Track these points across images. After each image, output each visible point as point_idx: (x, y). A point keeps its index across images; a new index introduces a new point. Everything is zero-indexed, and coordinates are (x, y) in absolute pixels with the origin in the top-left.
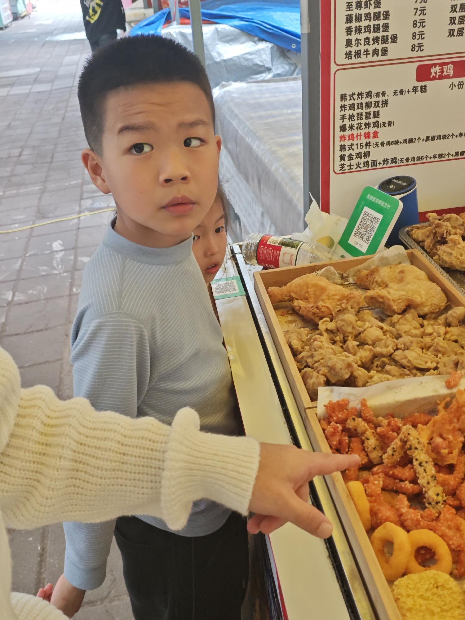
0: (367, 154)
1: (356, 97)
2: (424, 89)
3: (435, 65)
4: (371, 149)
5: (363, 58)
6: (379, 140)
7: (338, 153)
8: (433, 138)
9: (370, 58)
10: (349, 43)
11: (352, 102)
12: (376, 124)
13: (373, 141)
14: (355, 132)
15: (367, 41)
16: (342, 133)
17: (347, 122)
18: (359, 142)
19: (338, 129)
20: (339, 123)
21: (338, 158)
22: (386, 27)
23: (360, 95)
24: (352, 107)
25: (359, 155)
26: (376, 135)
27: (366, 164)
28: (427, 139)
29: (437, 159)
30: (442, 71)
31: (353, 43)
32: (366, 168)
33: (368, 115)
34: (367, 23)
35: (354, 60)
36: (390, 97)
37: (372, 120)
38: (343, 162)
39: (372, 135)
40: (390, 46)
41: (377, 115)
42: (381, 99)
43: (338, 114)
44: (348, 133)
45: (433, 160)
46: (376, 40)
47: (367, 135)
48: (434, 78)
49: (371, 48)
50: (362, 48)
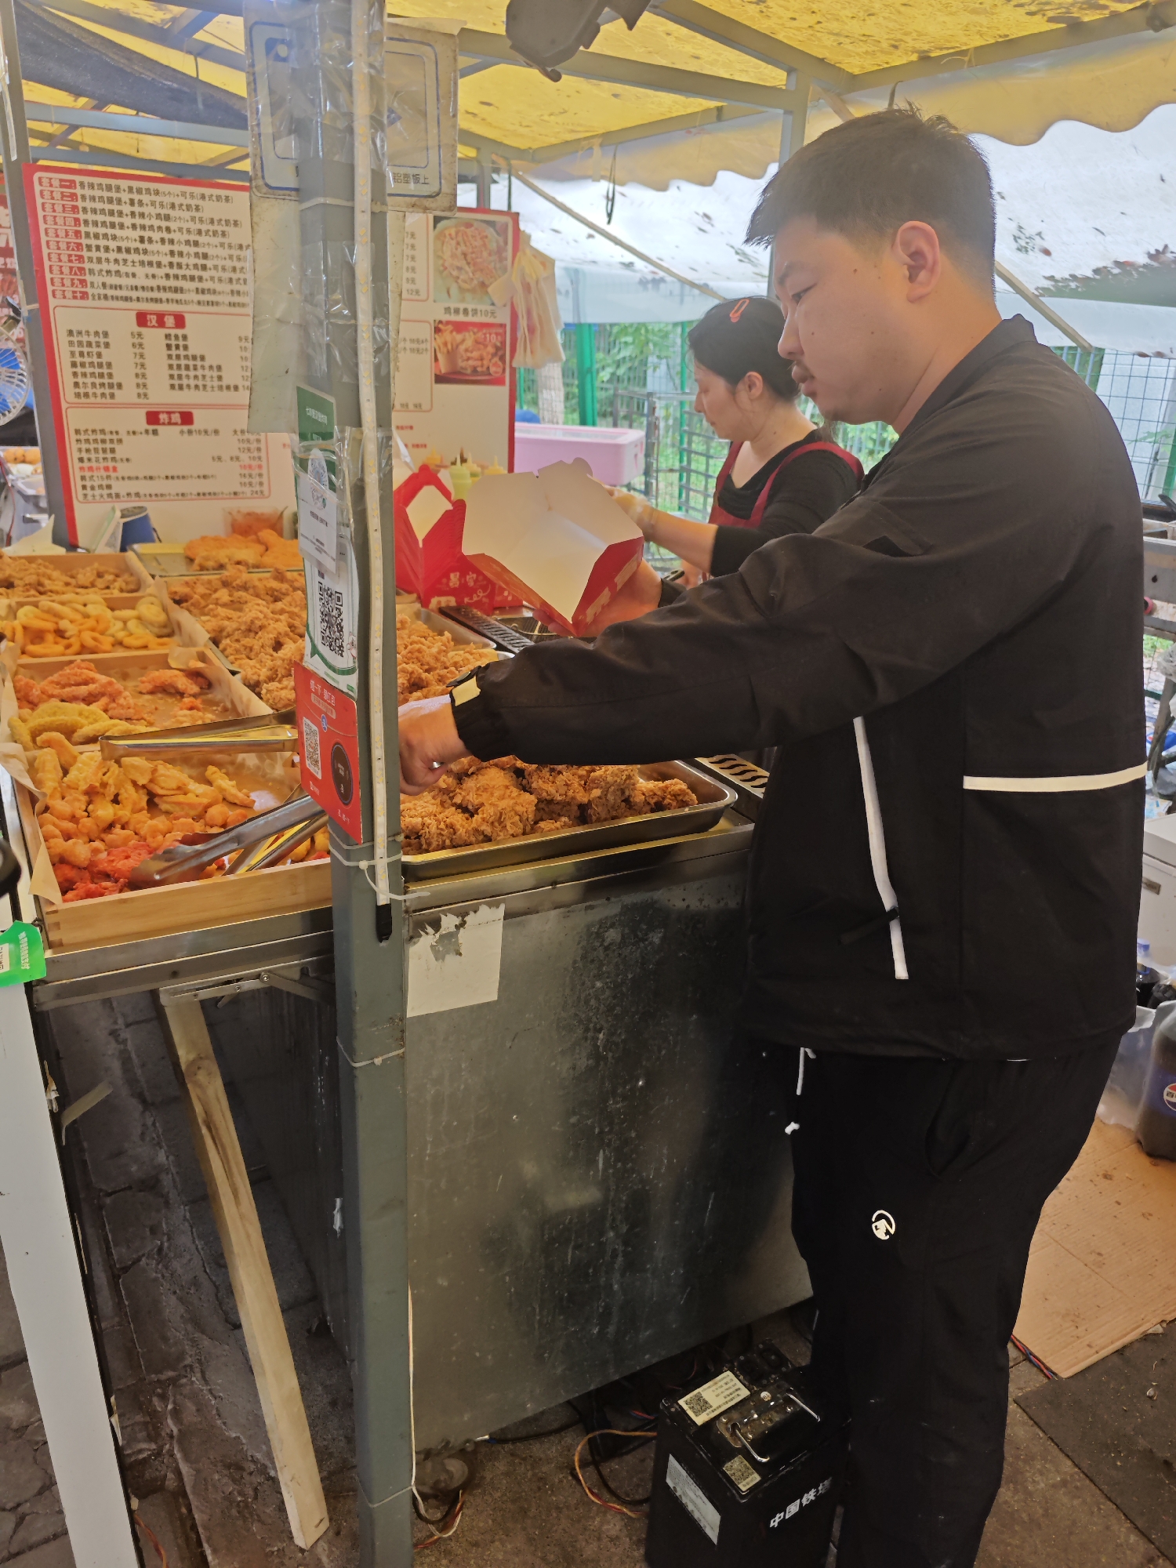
0: (109, 487)
1: (90, 432)
2: (155, 432)
3: (163, 412)
4: (112, 482)
5: (92, 400)
6: (120, 474)
7: (79, 483)
8: (173, 478)
9: (99, 400)
10: (76, 385)
11: (86, 437)
12: (114, 459)
13: (113, 475)
14: (94, 464)
15: (94, 385)
16: (81, 465)
17: (85, 455)
18: (99, 474)
19: (76, 461)
20: (76, 455)
21: (79, 488)
22: (110, 375)
23: (94, 431)
24: (87, 441)
25: (100, 487)
26: (115, 469)
27: (110, 495)
28: (167, 477)
29: (180, 497)
30: (170, 418)
31: (81, 385)
32: (110, 499)
33: (104, 451)
34: (91, 370)
35: (83, 400)
36: (123, 435)
37: (109, 455)
38: (85, 492)
39: (111, 469)
40: (115, 391)
41: (113, 451)
42: (115, 437)
43: (75, 446)
44: (86, 464)
45: (176, 498)
46: (102, 385)
47: (107, 469)
48: (164, 424)
49: (99, 391)
50: (90, 390)
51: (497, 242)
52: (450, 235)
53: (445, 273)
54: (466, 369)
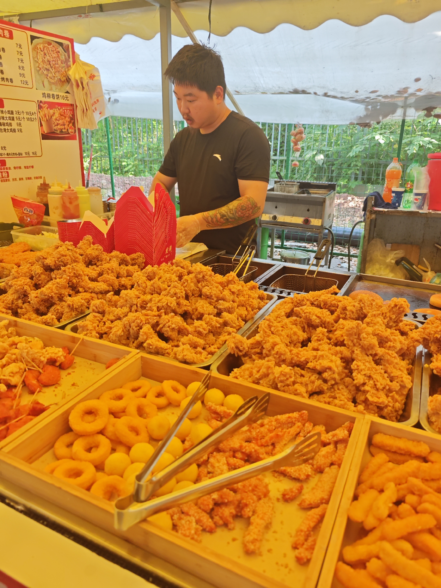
51: (65, 55)
52: (40, 48)
53: (40, 71)
54: (57, 130)
